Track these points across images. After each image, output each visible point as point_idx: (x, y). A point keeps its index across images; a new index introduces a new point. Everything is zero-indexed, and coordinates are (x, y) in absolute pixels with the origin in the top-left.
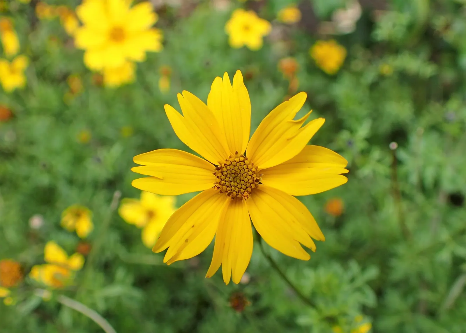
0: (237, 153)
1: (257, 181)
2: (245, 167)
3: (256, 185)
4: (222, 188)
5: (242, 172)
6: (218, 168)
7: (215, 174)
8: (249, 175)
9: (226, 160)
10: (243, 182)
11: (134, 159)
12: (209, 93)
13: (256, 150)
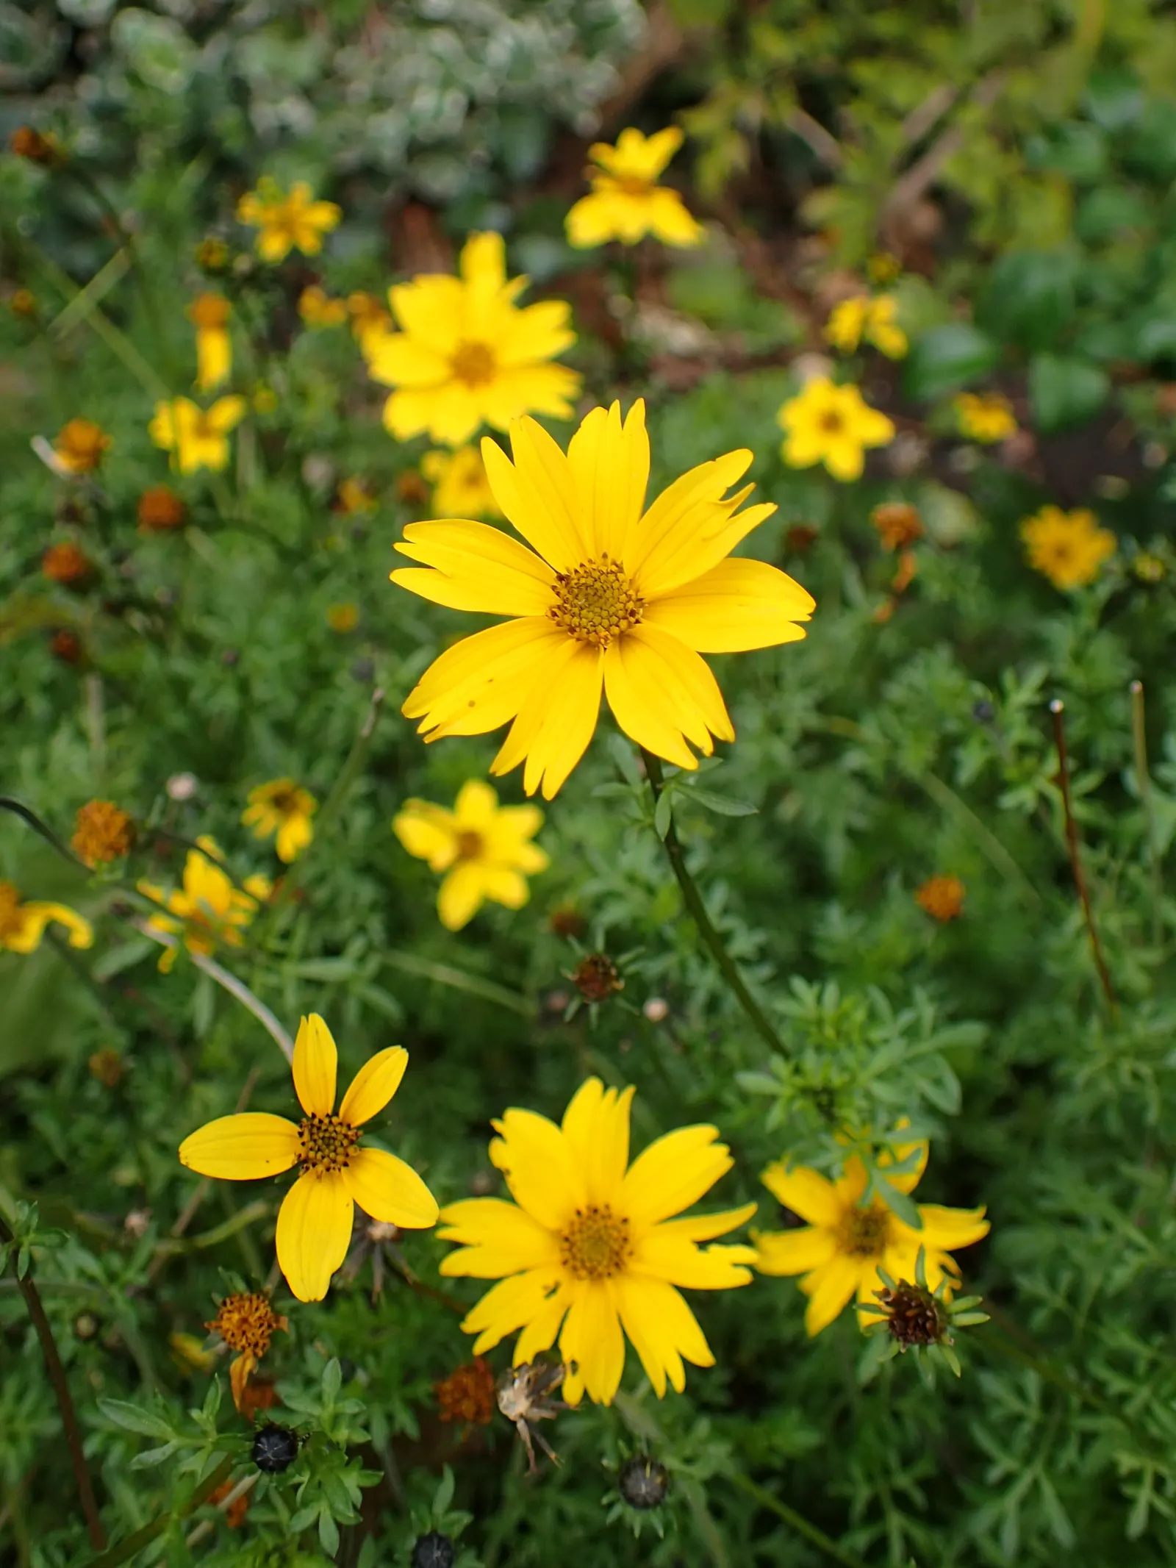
0: (605, 556)
1: (633, 613)
2: (616, 585)
3: (630, 625)
4: (563, 618)
5: (608, 594)
6: (561, 578)
7: (554, 588)
8: (620, 600)
9: (582, 565)
10: (605, 614)
11: (404, 531)
12: (575, 433)
13: (645, 560)
